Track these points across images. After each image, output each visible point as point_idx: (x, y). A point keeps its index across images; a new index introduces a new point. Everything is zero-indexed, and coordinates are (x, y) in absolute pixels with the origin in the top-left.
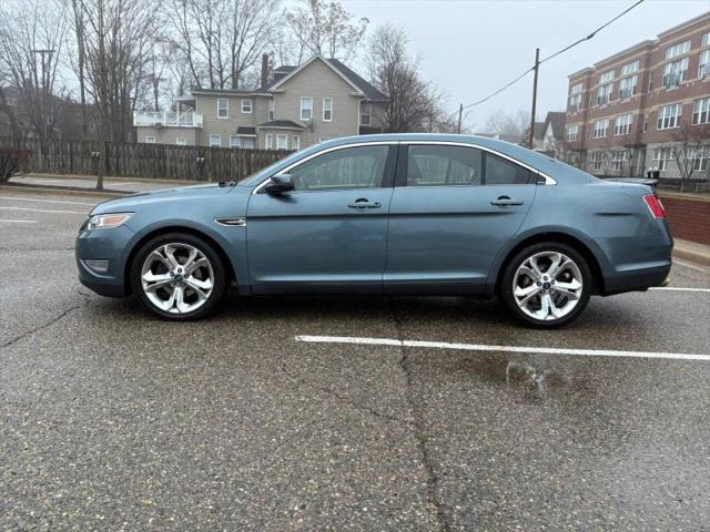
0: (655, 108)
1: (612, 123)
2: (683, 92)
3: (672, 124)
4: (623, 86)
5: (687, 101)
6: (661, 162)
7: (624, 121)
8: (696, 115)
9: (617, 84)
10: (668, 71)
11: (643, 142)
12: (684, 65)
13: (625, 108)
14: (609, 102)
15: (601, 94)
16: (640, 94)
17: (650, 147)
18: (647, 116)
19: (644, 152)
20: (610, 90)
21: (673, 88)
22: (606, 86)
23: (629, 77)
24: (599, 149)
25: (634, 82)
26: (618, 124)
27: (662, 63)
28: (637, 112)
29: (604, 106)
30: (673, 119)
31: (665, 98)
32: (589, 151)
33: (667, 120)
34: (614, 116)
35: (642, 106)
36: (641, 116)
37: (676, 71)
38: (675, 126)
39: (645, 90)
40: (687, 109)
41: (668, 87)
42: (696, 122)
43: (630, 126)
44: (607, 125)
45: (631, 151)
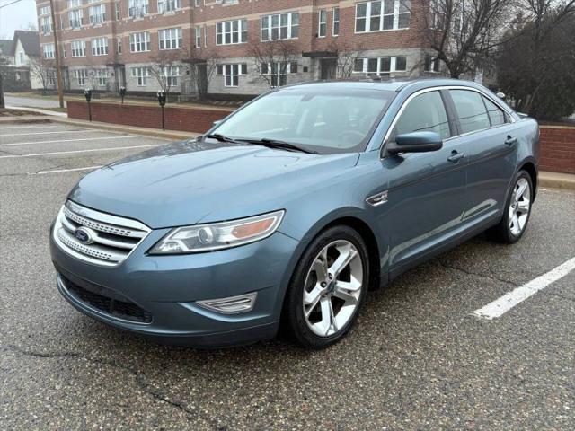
0: (126, 34)
1: (89, 44)
2: (147, 23)
3: (143, 48)
4: (92, 12)
5: (154, 30)
6: (140, 79)
7: (100, 43)
8: (162, 42)
9: (86, 11)
10: (131, 4)
11: (120, 62)
13: (98, 32)
14: (82, 26)
15: (72, 17)
16: (110, 21)
17: (128, 67)
18: (119, 41)
19: (123, 71)
20: (80, 15)
21: (138, 18)
22: (75, 11)
23: (97, 6)
24: (84, 67)
25: (102, 10)
26: (95, 44)
28: (110, 36)
29: (78, 29)
30: (143, 44)
31: (133, 26)
32: (70, 68)
33: (138, 45)
34: (89, 39)
35: (114, 32)
36: (115, 40)
37: (139, 5)
38: (146, 50)
39: (113, 18)
40: (154, 37)
41: (134, 18)
42: (162, 47)
43: (106, 48)
44: (83, 46)
45: (111, 69)
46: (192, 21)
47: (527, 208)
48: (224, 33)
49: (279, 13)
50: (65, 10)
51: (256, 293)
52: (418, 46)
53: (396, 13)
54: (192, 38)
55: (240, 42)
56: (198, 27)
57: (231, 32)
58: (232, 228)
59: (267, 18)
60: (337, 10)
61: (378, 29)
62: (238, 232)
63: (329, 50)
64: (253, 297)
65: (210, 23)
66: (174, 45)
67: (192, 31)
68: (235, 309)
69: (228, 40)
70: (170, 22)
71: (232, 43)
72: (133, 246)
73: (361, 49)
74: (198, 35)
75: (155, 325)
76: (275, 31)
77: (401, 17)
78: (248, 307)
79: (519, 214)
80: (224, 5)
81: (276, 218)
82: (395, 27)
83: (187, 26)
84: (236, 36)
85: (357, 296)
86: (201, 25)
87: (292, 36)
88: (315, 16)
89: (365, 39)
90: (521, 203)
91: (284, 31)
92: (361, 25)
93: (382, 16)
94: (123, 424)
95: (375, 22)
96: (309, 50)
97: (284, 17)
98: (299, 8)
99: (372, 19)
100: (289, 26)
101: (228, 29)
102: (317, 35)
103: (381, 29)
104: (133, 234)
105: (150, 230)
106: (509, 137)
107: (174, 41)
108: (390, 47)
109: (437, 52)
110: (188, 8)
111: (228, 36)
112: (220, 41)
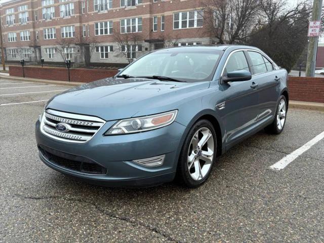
0: (41, 29)
1: (18, 34)
2: (54, 23)
3: (52, 37)
4: (21, 16)
5: (58, 27)
6: (50, 55)
7: (26, 34)
8: (63, 34)
9: (17, 16)
10: (44, 11)
11: (38, 45)
12: (52, 10)
13: (24, 28)
14: (14, 24)
15: (8, 19)
16: (32, 22)
17: (43, 48)
18: (37, 32)
19: (40, 50)
20: (13, 18)
21: (48, 20)
22: (10, 15)
23: (23, 13)
24: (16, 48)
25: (27, 15)
26: (22, 35)
27: (40, 8)
28: (32, 30)
29: (12, 26)
30: (52, 35)
31: (45, 24)
32: (7, 49)
33: (49, 35)
34: (18, 31)
35: (34, 27)
36: (34, 32)
37: (49, 12)
38: (53, 38)
39: (33, 20)
40: (58, 31)
41: (46, 19)
42: (63, 36)
43: (29, 36)
44: (15, 35)
45: (32, 49)
46: (81, 22)
47: (284, 115)
48: (99, 29)
49: (131, 18)
50: (4, 15)
51: (164, 155)
52: (208, 37)
53: (196, 18)
54: (81, 32)
55: (109, 34)
56: (84, 25)
57: (104, 29)
58: (151, 119)
59: (124, 21)
60: (163, 17)
61: (186, 27)
62: (154, 121)
63: (160, 39)
64: (163, 157)
65: (91, 23)
66: (70, 36)
67: (81, 28)
68: (153, 164)
69: (102, 33)
70: (68, 22)
71: (104, 34)
72: (95, 131)
73: (178, 38)
74: (84, 30)
75: (108, 175)
76: (129, 28)
77: (198, 21)
78: (160, 163)
79: (281, 118)
80: (99, 13)
81: (174, 114)
82: (195, 26)
83: (78, 25)
84: (106, 30)
85: (211, 158)
86: (86, 24)
87: (139, 31)
88: (151, 20)
89: (179, 32)
90: (282, 113)
91: (134, 28)
92: (177, 25)
93: (188, 20)
94: (97, 230)
95: (184, 23)
96: (148, 38)
97: (134, 20)
98: (142, 16)
99: (182, 21)
100: (137, 25)
101: (102, 26)
102: (152, 30)
103: (188, 27)
104: (95, 124)
105: (105, 122)
106: (276, 77)
107: (70, 33)
108: (193, 37)
109: (218, 40)
110: (78, 15)
111: (102, 31)
112: (97, 33)
